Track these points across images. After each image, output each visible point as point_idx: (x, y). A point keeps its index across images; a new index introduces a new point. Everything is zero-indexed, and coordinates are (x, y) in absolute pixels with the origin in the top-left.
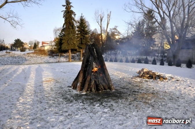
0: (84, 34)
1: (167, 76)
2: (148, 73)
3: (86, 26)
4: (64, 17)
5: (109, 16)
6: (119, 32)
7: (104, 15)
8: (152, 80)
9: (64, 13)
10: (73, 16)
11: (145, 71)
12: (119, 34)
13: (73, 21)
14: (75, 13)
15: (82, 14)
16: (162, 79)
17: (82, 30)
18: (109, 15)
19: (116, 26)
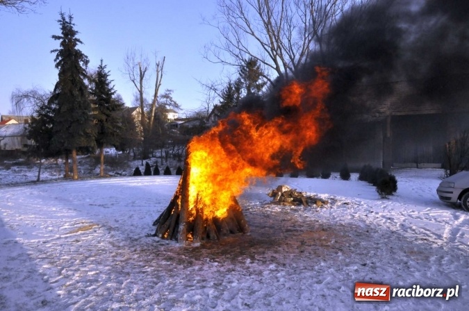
0: (108, 108)
1: (324, 196)
2: (290, 194)
3: (112, 91)
4: (57, 66)
5: (159, 67)
6: (175, 103)
7: (149, 65)
8: (302, 207)
9: (58, 56)
10: (81, 63)
11: (284, 190)
12: (176, 109)
13: (82, 77)
14: (87, 57)
15: (102, 61)
16: (320, 203)
17: (104, 99)
18: (161, 65)
19: (168, 91)
